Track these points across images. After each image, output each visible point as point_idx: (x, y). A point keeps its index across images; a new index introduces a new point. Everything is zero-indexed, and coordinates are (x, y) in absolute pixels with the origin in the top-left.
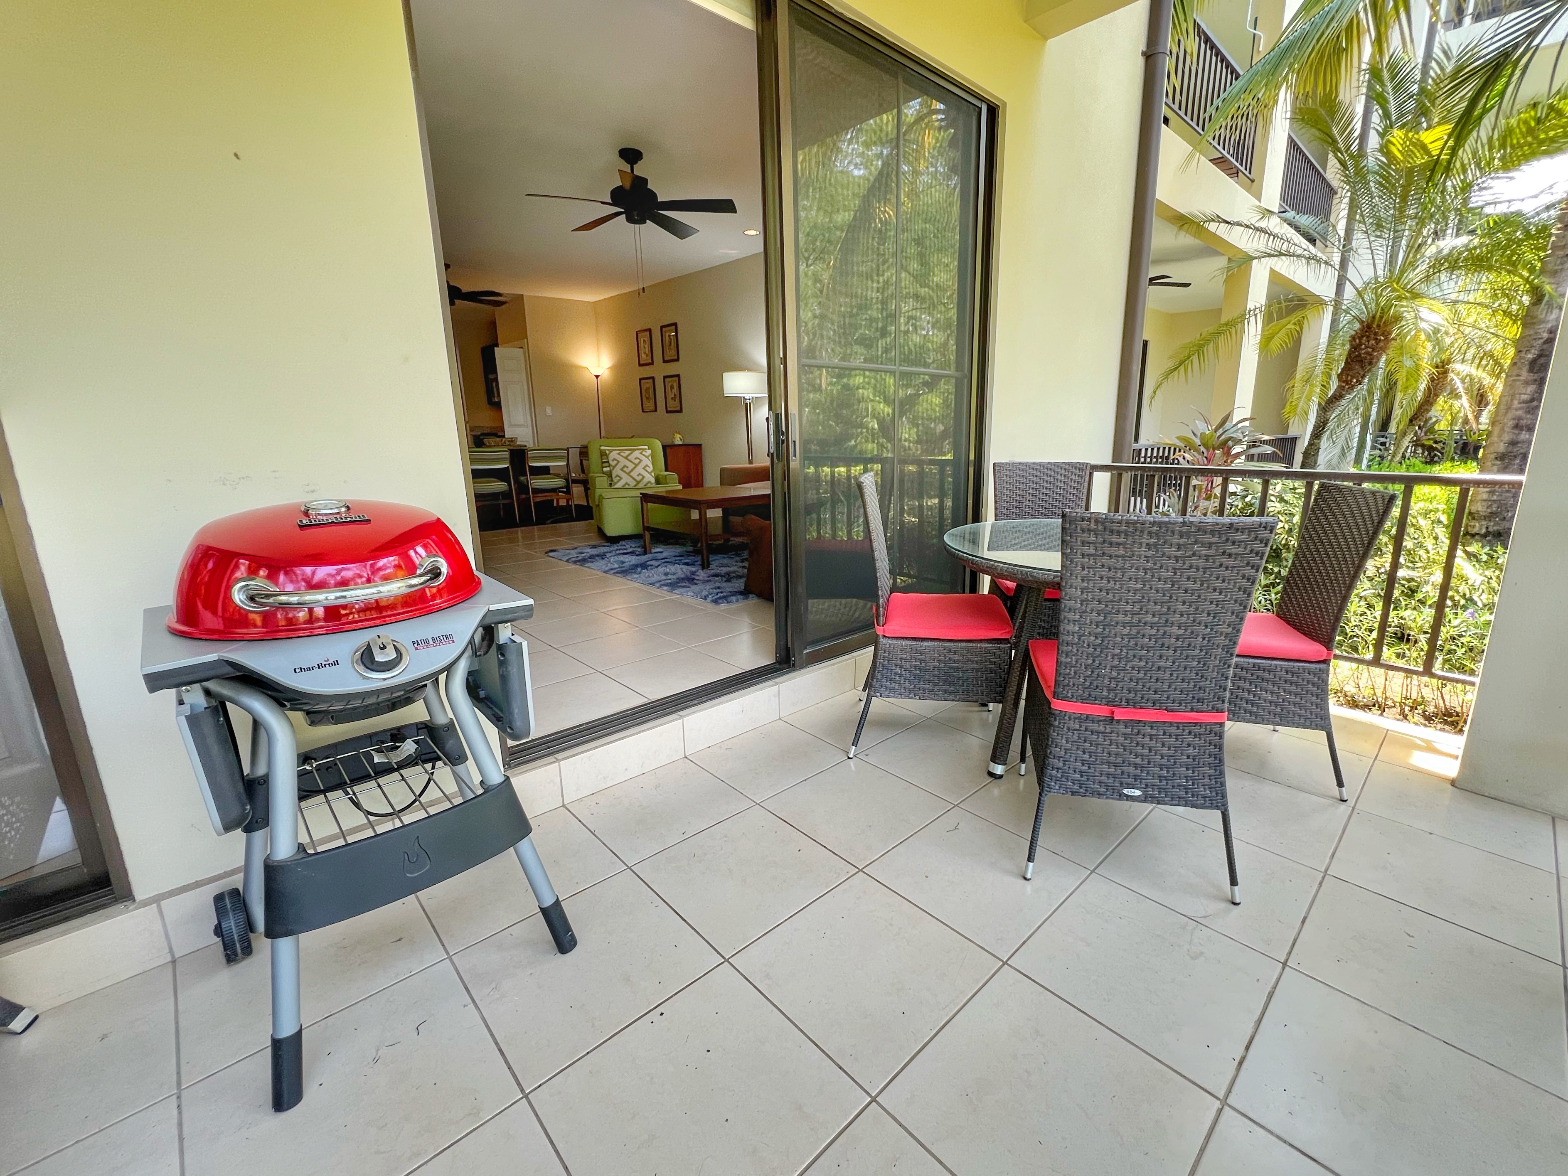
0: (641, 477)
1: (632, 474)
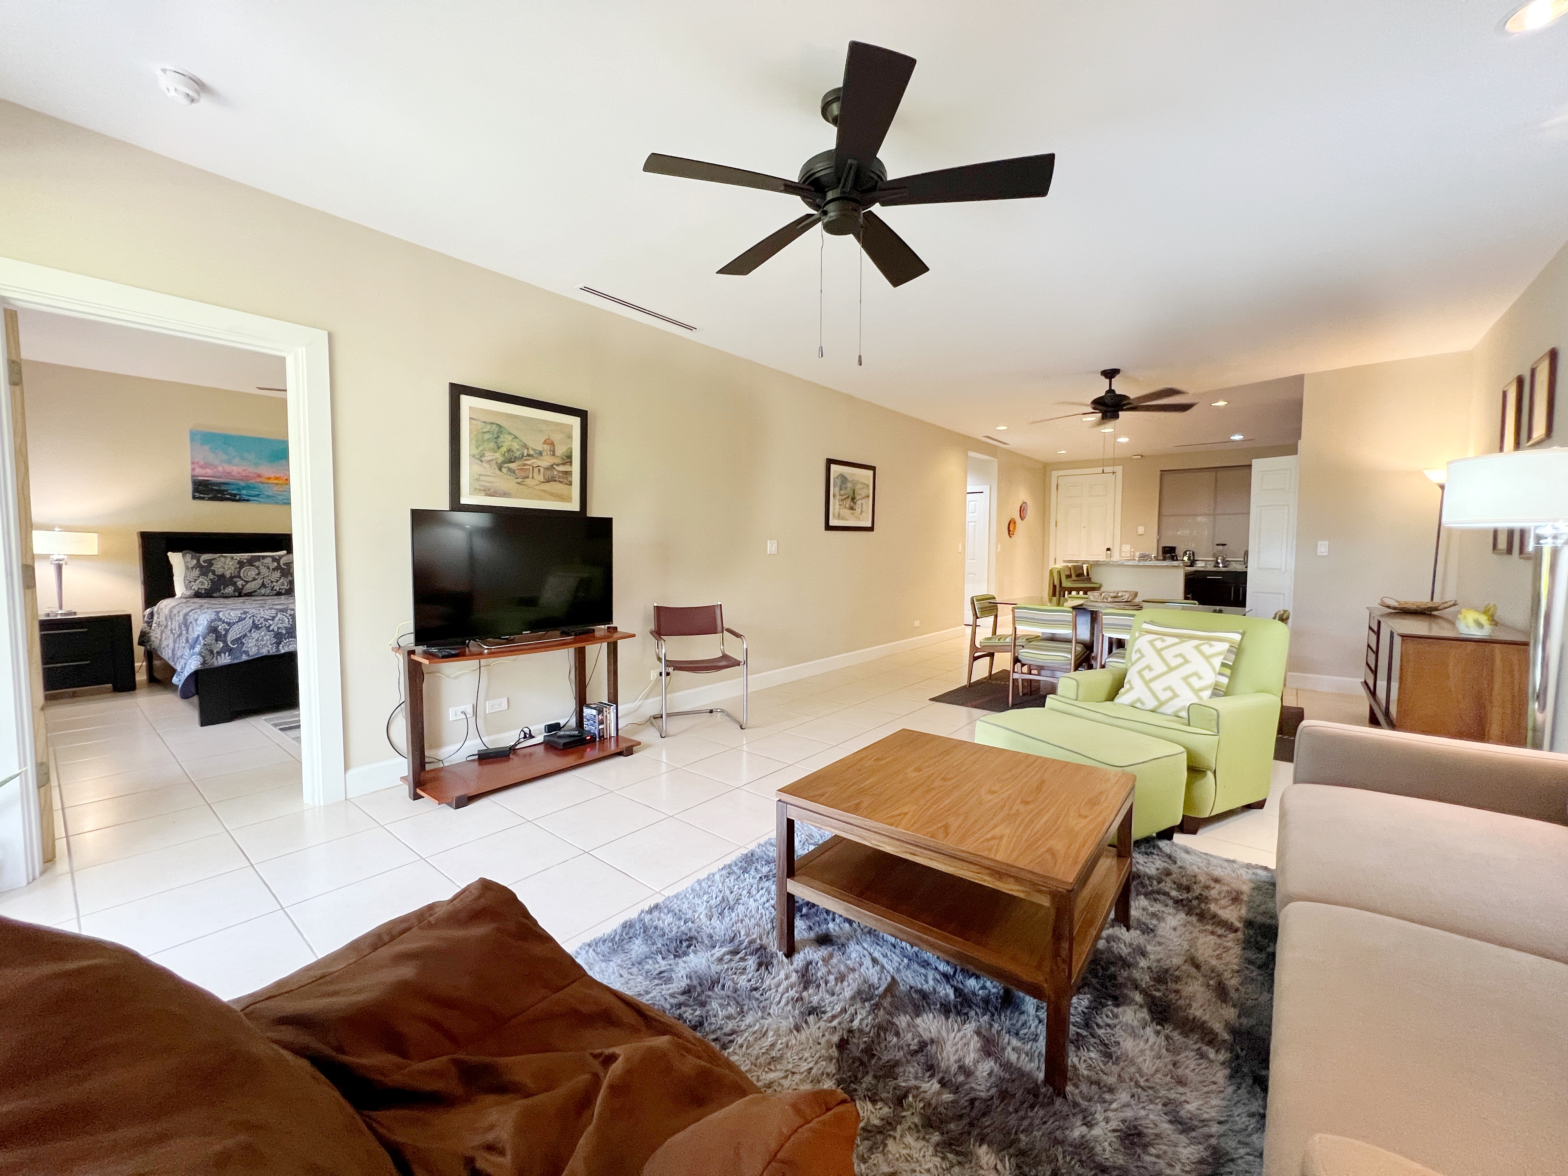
0: (1169, 694)
1: (1153, 685)
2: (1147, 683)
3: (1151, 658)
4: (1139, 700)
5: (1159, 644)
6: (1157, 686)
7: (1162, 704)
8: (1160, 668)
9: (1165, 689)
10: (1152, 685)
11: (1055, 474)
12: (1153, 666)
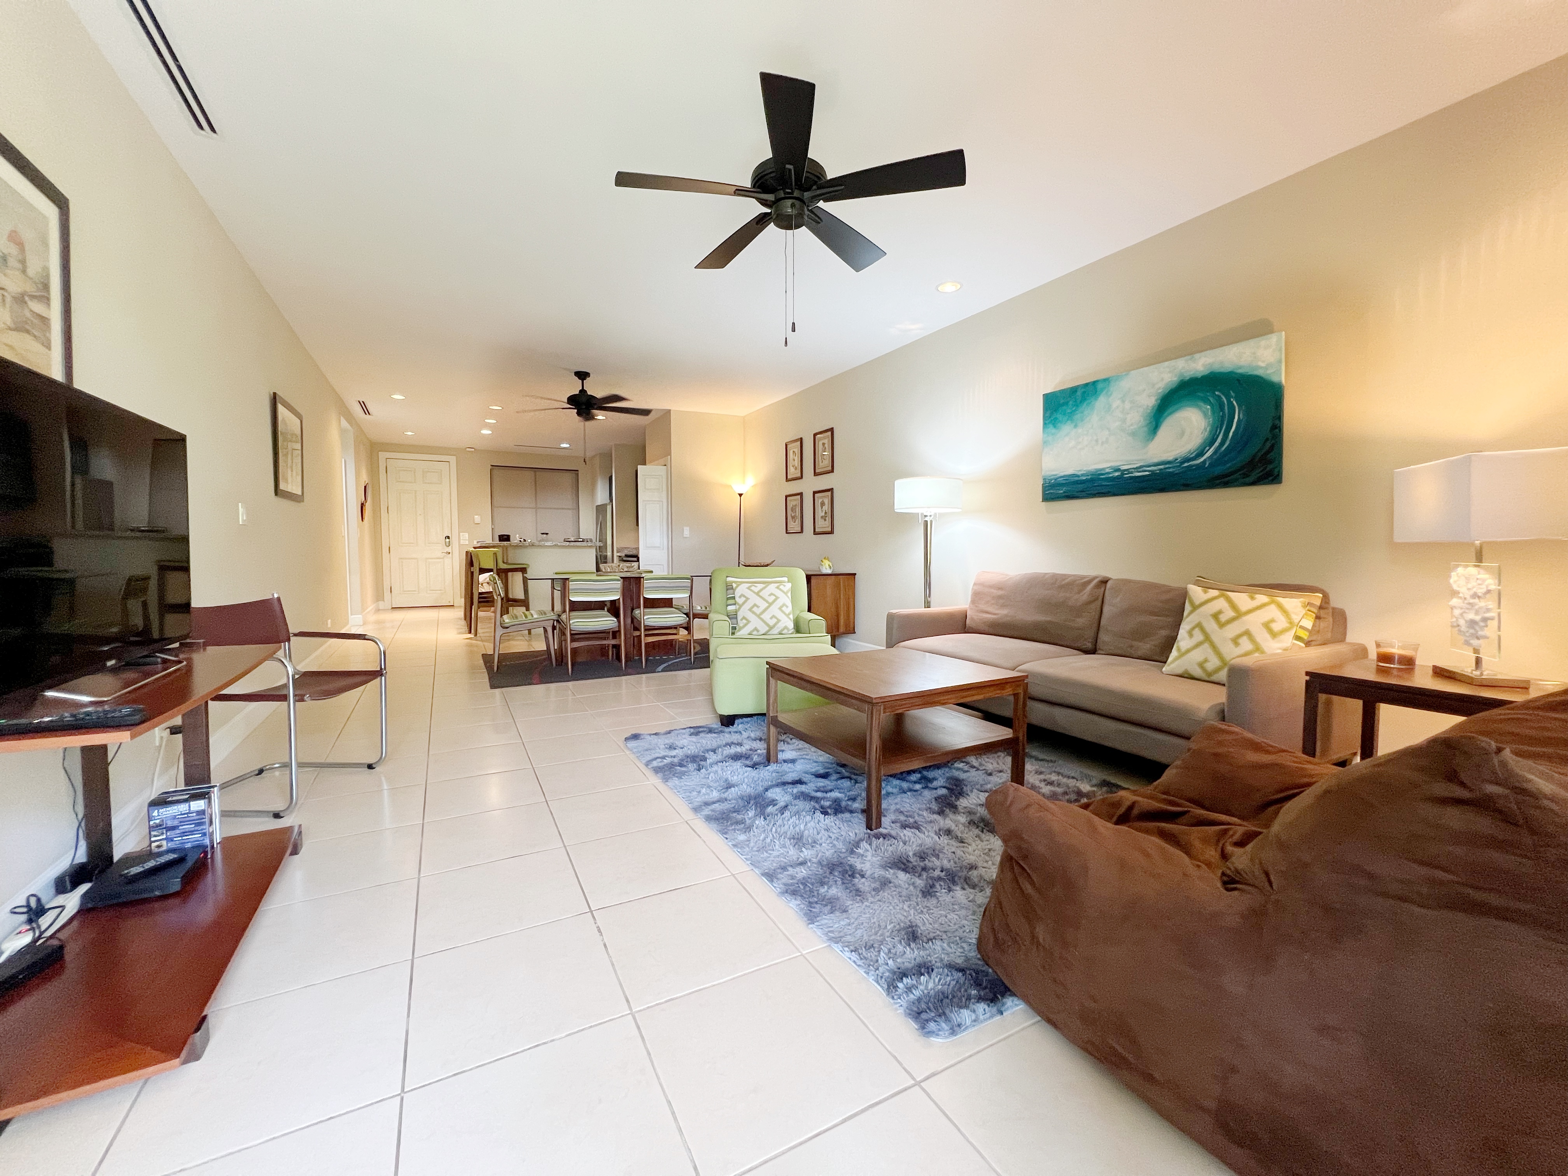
0: (775, 620)
2: (759, 616)
3: (754, 599)
4: (756, 629)
5: (756, 590)
6: (766, 616)
7: (771, 628)
8: (763, 605)
9: (771, 618)
10: (762, 616)
11: (383, 455)
12: (758, 604)
